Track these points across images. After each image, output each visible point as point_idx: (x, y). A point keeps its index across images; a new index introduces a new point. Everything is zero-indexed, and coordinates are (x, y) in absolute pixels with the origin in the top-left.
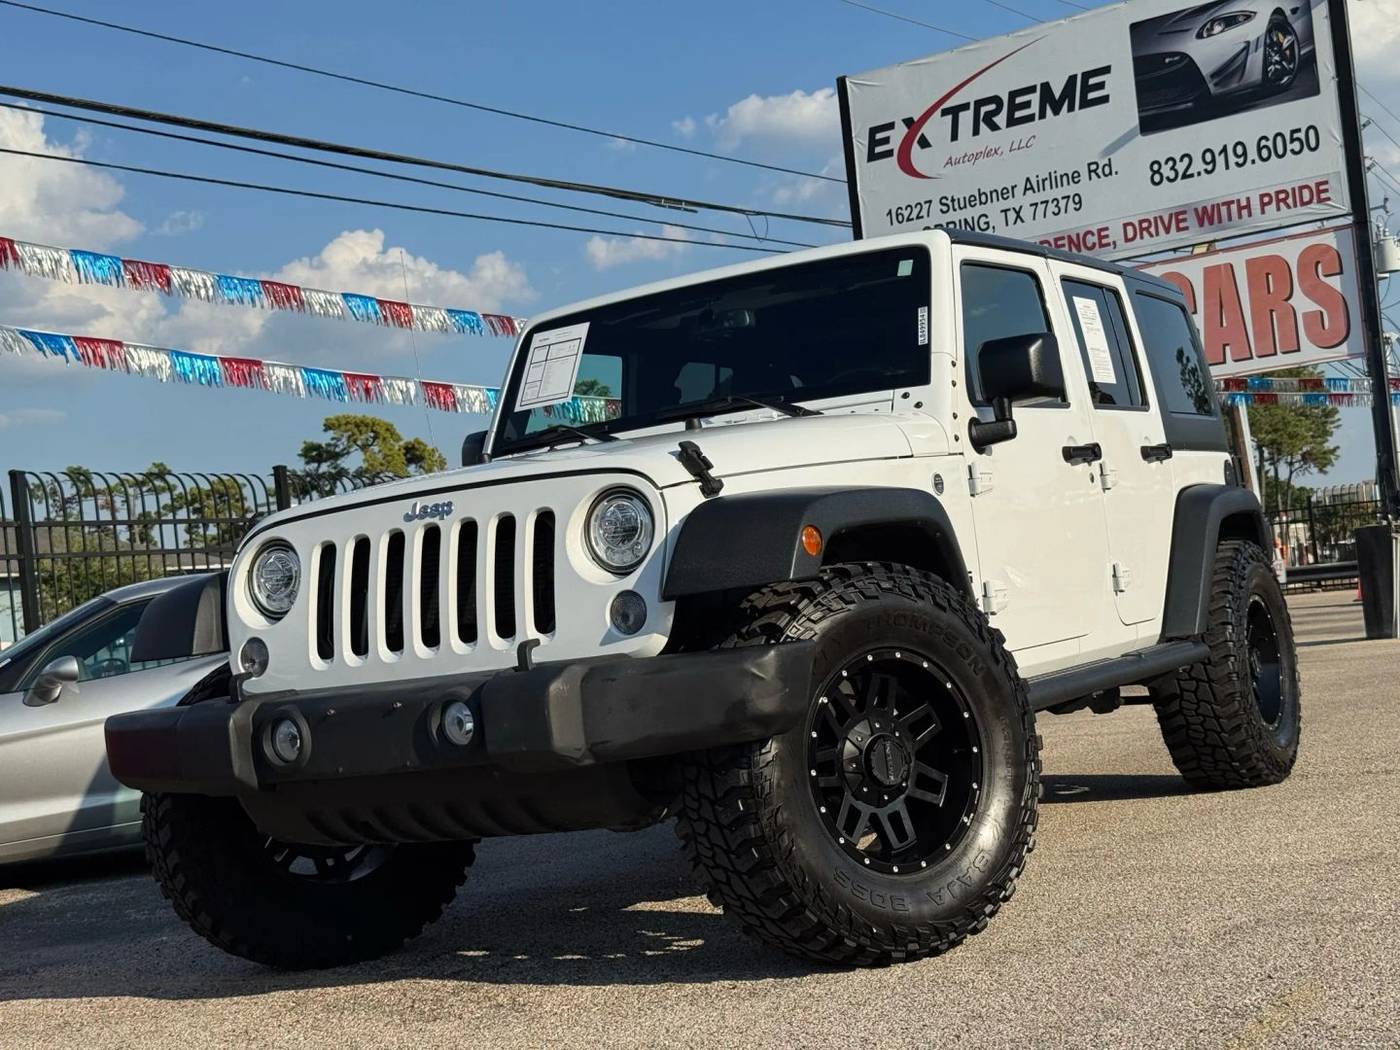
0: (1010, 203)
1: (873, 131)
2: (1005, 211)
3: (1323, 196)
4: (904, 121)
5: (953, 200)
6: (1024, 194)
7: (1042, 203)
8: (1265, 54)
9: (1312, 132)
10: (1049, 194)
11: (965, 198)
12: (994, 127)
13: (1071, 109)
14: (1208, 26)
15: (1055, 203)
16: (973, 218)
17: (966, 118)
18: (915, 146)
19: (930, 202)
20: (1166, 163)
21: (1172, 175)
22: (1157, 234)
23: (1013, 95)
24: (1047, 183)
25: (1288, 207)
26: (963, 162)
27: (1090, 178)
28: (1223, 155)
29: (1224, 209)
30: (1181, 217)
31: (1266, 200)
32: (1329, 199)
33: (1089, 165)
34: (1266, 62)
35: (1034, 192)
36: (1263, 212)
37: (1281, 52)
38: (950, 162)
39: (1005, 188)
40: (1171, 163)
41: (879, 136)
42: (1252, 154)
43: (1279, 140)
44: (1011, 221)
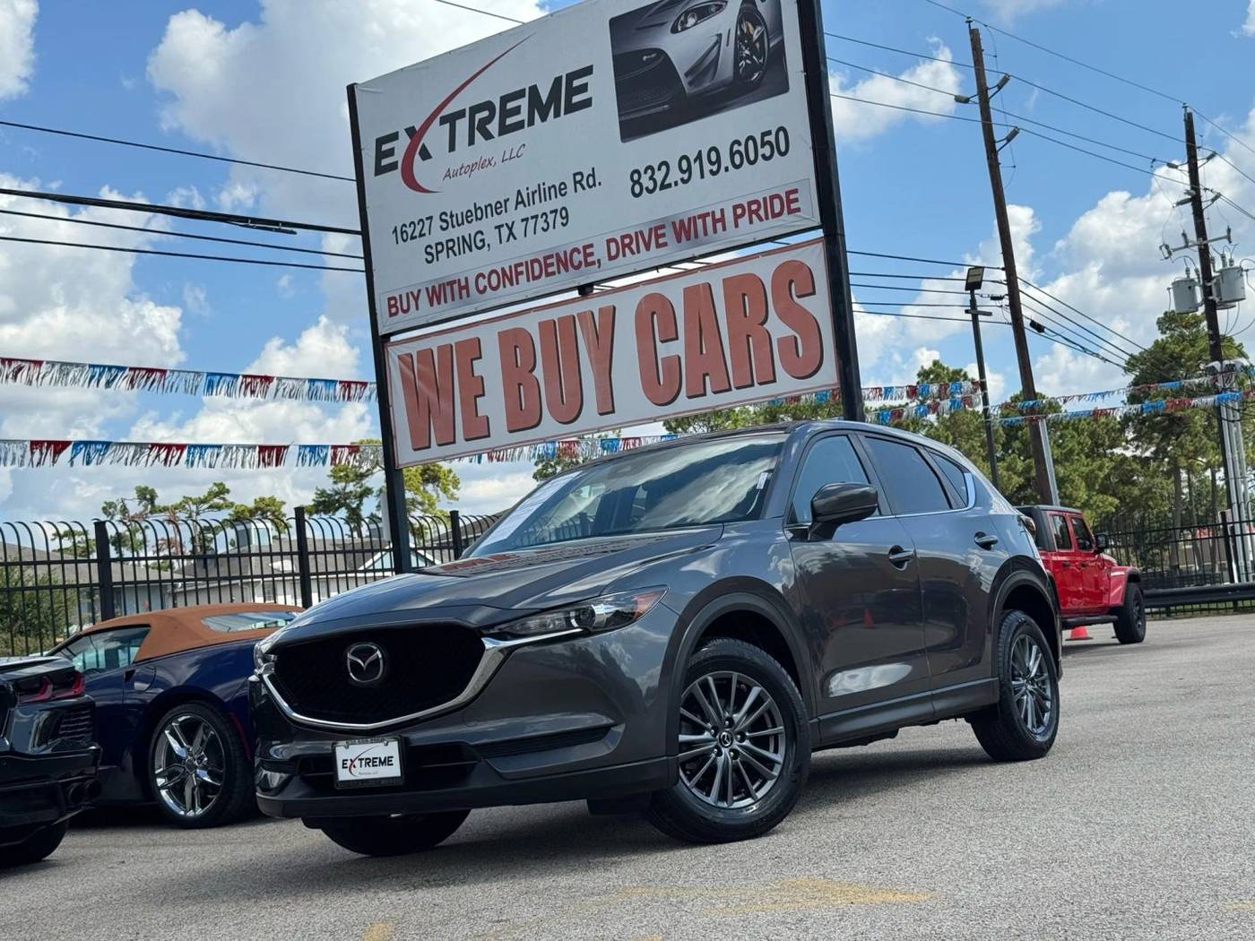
0: (504, 219)
1: (380, 142)
2: (499, 227)
3: (793, 206)
4: (406, 130)
5: (452, 216)
6: (516, 208)
7: (532, 217)
8: (736, 48)
9: (781, 134)
10: (538, 208)
11: (462, 213)
12: (488, 136)
13: (557, 115)
14: (682, 18)
15: (544, 217)
16: (470, 235)
17: (462, 125)
18: (417, 157)
19: (431, 218)
20: (645, 172)
21: (651, 187)
22: (639, 252)
23: (505, 100)
24: (537, 195)
25: (760, 219)
26: (461, 174)
27: (576, 191)
28: (698, 162)
29: (700, 222)
30: (660, 232)
31: (739, 211)
32: (798, 210)
33: (575, 175)
34: (738, 57)
35: (525, 206)
36: (737, 226)
37: (751, 46)
38: (448, 175)
39: (499, 202)
40: (649, 172)
41: (385, 147)
42: (726, 161)
43: (751, 143)
44: (504, 238)
